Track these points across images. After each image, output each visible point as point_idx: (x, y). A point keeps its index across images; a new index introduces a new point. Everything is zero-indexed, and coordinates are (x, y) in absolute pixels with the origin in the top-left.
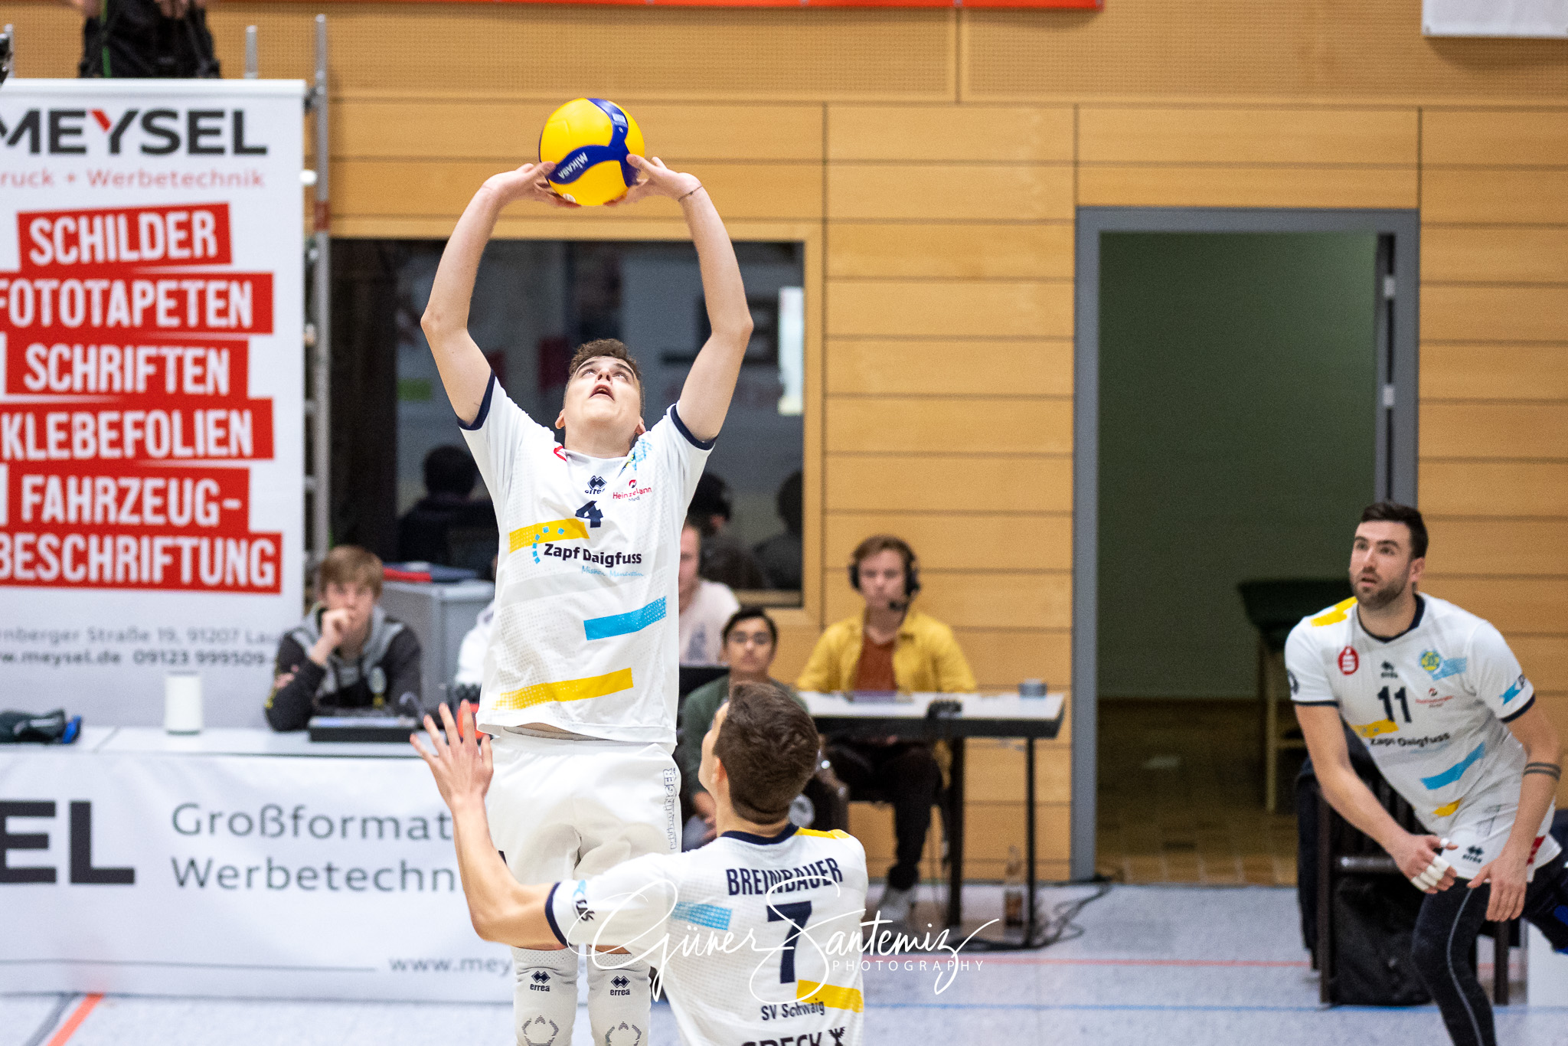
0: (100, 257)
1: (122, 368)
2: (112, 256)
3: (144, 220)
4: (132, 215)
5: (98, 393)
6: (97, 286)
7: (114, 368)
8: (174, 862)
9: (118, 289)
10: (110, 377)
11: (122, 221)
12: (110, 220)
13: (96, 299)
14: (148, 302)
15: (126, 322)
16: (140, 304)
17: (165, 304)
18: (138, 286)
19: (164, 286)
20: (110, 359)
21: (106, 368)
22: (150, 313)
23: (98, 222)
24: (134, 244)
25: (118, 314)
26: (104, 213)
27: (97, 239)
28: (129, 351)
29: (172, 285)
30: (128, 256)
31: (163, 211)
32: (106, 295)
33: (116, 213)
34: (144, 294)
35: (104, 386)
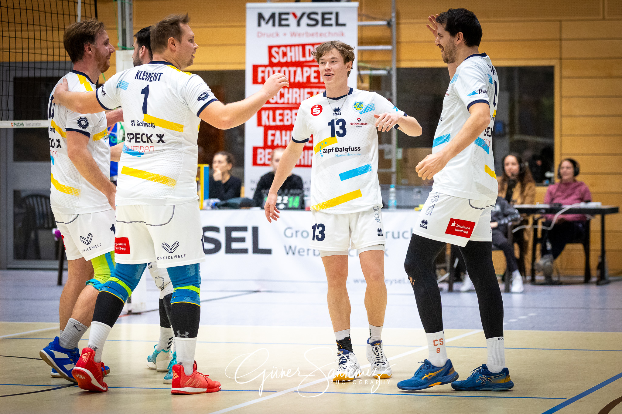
0: (293, 60)
1: (300, 96)
2: (297, 60)
3: (307, 48)
4: (303, 46)
5: (292, 104)
6: (292, 69)
7: (297, 96)
8: (285, 247)
9: (299, 70)
10: (296, 98)
11: (301, 48)
12: (297, 48)
13: (292, 73)
14: (308, 74)
15: (301, 81)
16: (306, 75)
17: (314, 75)
18: (305, 69)
19: (314, 69)
20: (296, 93)
21: (295, 96)
22: (309, 78)
23: (293, 48)
24: (304, 55)
25: (299, 78)
26: (295, 46)
27: (293, 54)
28: (302, 90)
29: (316, 69)
30: (302, 59)
31: (313, 45)
32: (295, 72)
33: (298, 45)
34: (307, 72)
35: (294, 101)
